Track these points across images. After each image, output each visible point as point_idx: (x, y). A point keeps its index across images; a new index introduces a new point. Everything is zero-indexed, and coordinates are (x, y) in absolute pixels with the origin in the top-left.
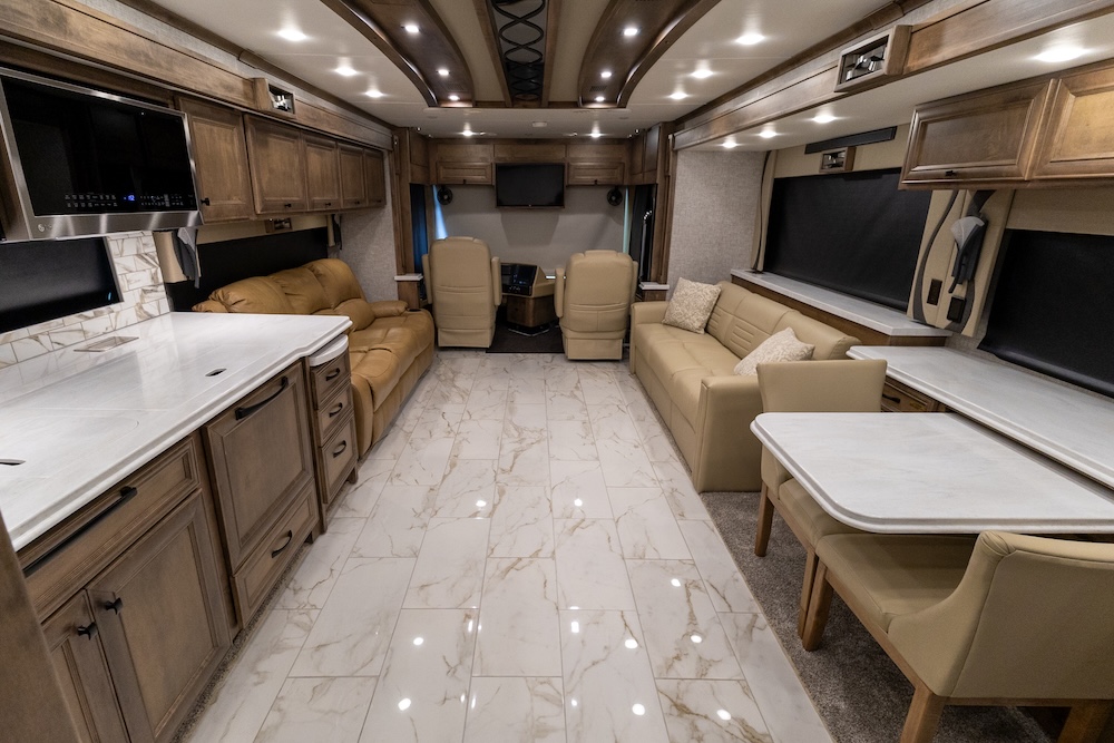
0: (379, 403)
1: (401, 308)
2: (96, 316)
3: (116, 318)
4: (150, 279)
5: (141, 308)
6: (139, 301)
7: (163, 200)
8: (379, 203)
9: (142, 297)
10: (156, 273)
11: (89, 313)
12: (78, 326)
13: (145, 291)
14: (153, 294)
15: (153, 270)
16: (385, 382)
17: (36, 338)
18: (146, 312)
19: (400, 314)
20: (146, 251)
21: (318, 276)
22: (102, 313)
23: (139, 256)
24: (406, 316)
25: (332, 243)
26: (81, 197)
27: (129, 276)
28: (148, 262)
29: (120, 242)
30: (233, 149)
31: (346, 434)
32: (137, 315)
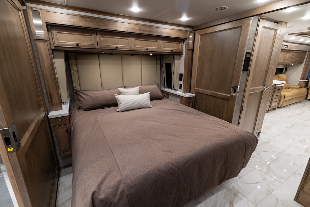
0: (285, 100)
1: (298, 87)
8: (301, 63)
16: (288, 97)
19: (297, 88)
21: (278, 77)
24: (299, 89)
25: (284, 71)
31: (277, 100)
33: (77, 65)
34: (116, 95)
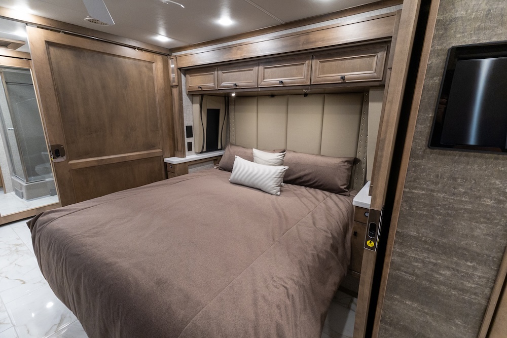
33: (235, 112)
34: (236, 156)
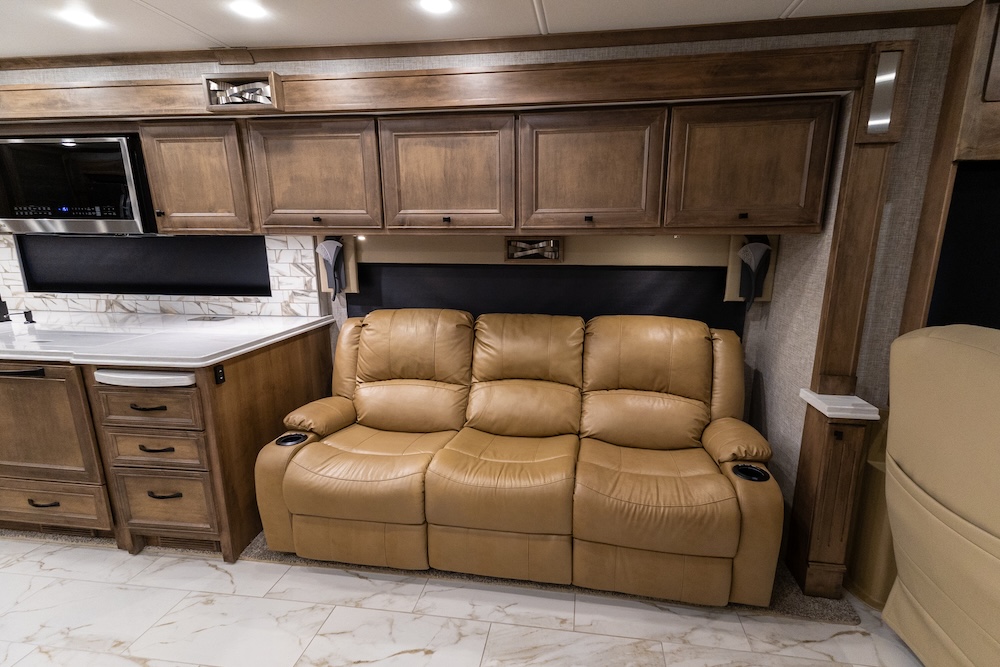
2: (245, 301)
3: (262, 307)
4: (303, 285)
5: (288, 305)
6: (287, 299)
7: (94, 211)
9: (291, 297)
10: (310, 281)
11: (240, 298)
12: (230, 305)
13: (294, 293)
14: (303, 298)
15: (308, 279)
17: (199, 304)
18: (292, 310)
20: (304, 261)
22: (249, 301)
23: (295, 264)
26: (25, 209)
27: (281, 279)
28: (302, 270)
29: (278, 252)
30: (221, 163)
32: (282, 310)
